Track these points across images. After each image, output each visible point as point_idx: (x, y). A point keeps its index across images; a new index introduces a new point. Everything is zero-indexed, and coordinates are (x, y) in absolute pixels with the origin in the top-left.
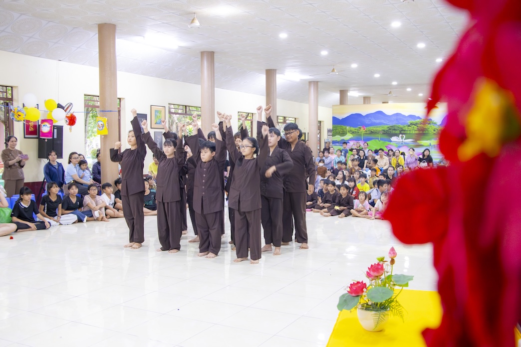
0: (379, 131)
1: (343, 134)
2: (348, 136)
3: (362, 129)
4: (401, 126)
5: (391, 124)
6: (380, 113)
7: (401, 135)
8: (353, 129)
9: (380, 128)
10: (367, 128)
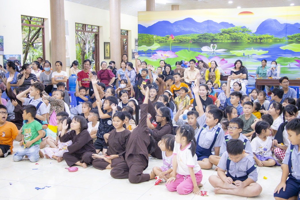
0: (189, 40)
1: (150, 43)
2: (155, 46)
3: (170, 38)
4: (213, 35)
5: (201, 33)
6: (189, 20)
7: (212, 45)
8: (160, 38)
9: (189, 37)
10: (176, 37)
